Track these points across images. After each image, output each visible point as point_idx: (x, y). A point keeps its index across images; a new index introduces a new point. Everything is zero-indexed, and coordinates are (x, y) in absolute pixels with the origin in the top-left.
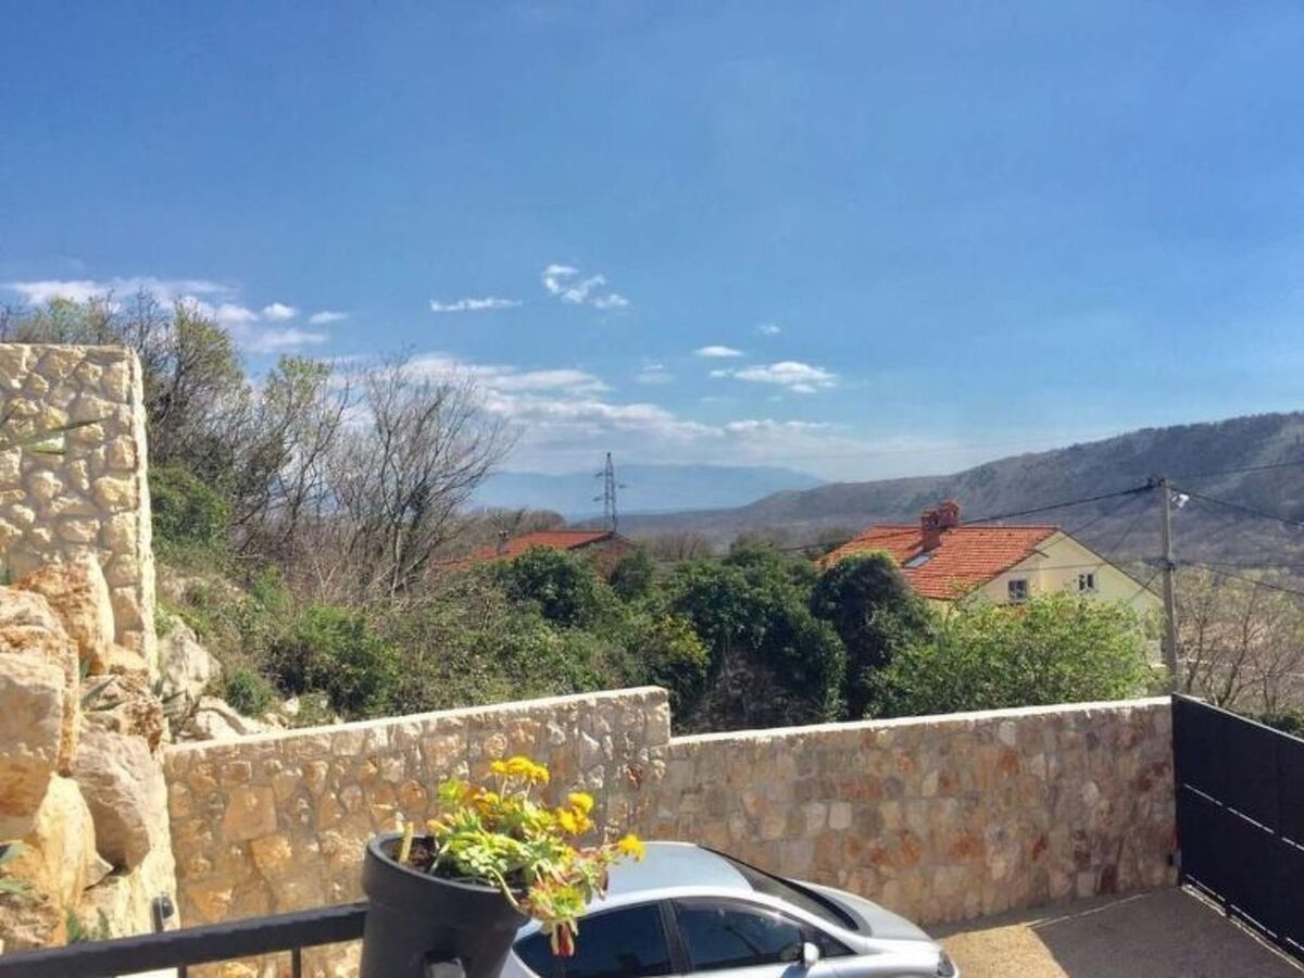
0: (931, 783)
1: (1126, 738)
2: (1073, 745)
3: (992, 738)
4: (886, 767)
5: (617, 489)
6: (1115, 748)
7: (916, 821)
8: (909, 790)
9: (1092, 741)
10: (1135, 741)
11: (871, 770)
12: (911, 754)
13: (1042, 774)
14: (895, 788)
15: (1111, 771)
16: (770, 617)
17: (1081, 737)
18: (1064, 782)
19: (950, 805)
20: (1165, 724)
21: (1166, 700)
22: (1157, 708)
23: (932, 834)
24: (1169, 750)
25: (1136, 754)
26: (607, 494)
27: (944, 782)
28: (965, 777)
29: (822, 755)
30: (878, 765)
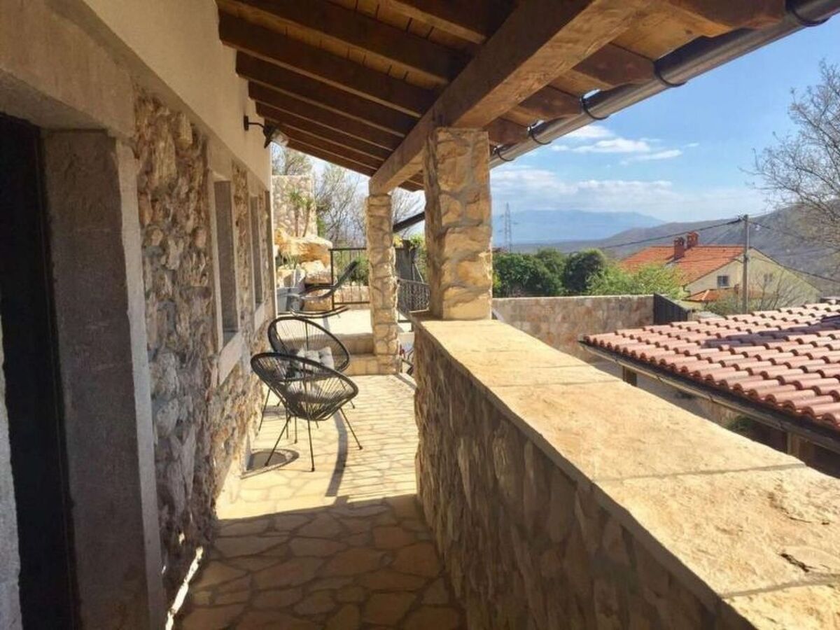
0: (559, 318)
1: (635, 306)
2: (613, 309)
3: (583, 305)
4: (543, 312)
5: (512, 225)
6: (630, 310)
7: (553, 330)
8: (551, 320)
9: (621, 308)
10: (638, 309)
11: (538, 312)
12: (553, 308)
13: (601, 317)
14: (546, 319)
15: (628, 318)
16: (531, 273)
17: (618, 306)
18: (609, 321)
19: (566, 325)
20: (650, 303)
21: (652, 295)
22: (648, 297)
23: (559, 335)
24: (652, 313)
25: (638, 312)
26: (506, 229)
27: (564, 318)
28: (572, 316)
29: (521, 306)
30: (541, 311)
